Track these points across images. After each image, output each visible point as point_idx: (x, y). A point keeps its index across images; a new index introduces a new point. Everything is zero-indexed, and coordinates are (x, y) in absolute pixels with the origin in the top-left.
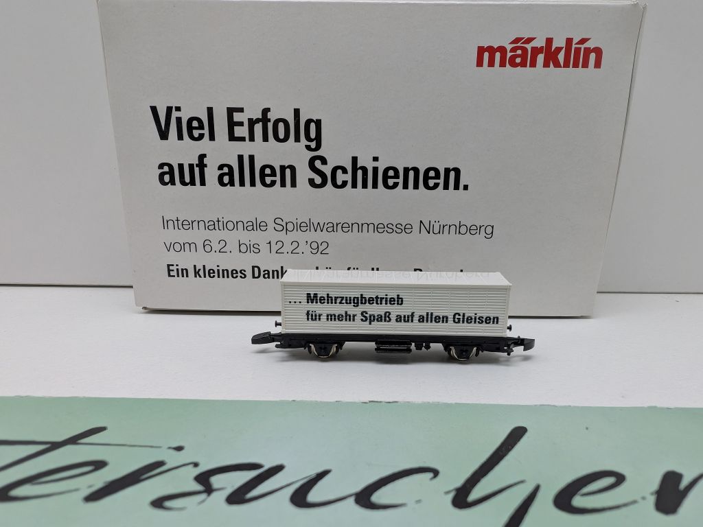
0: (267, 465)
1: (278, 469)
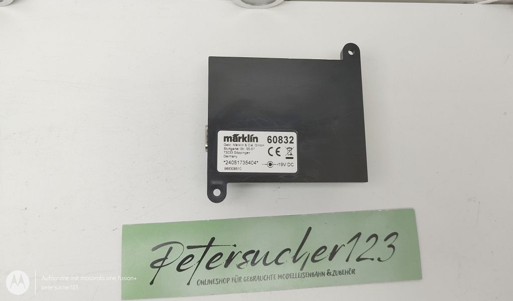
0: (256, 252)
1: (258, 252)
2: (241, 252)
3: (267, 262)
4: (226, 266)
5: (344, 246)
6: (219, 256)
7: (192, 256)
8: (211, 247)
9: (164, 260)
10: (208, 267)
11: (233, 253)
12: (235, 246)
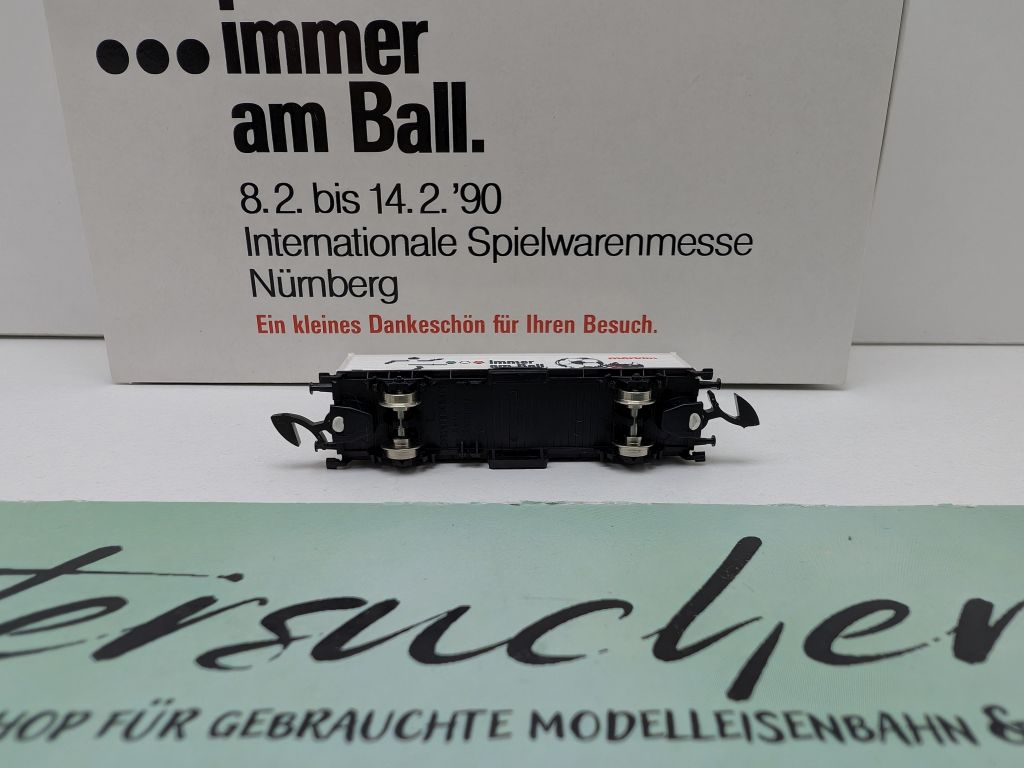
0: (373, 599)
1: (389, 606)
2: (263, 602)
3: (443, 646)
4: (109, 652)
6: (96, 610)
11: (210, 601)
12: (236, 578)
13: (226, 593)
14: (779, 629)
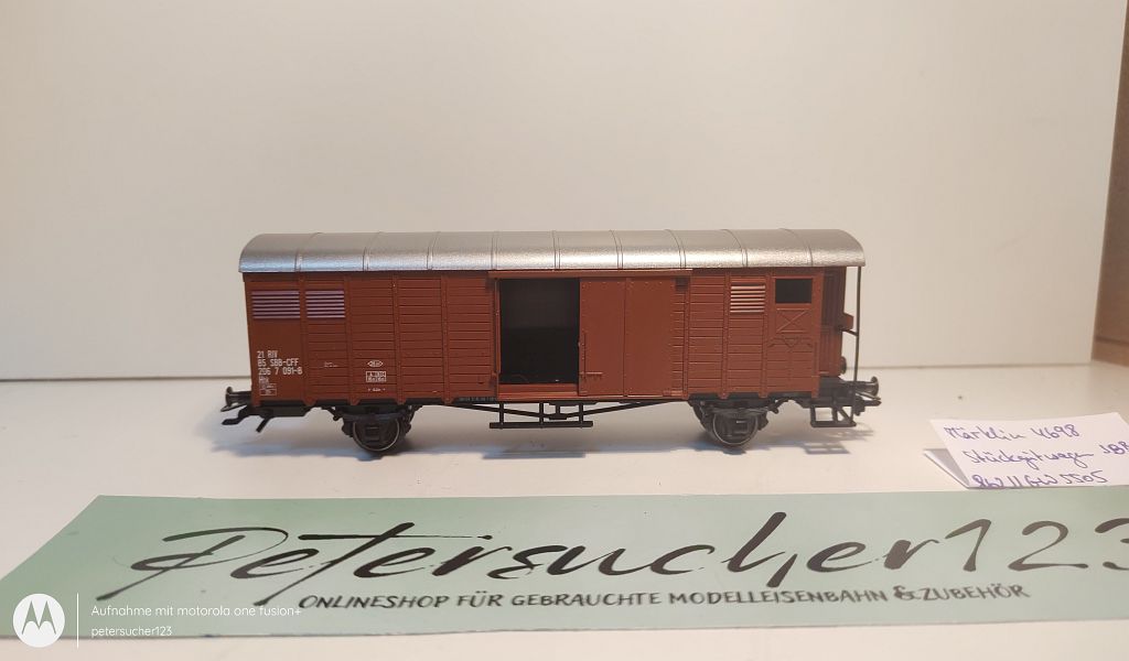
0: (570, 549)
1: (579, 550)
2: (509, 549)
3: (616, 567)
4: (440, 572)
5: (937, 542)
6: (422, 554)
7: (312, 552)
8: (390, 540)
9: (194, 556)
10: (363, 572)
11: (480, 549)
12: (488, 537)
13: (487, 546)
14: (795, 557)
